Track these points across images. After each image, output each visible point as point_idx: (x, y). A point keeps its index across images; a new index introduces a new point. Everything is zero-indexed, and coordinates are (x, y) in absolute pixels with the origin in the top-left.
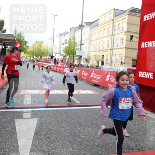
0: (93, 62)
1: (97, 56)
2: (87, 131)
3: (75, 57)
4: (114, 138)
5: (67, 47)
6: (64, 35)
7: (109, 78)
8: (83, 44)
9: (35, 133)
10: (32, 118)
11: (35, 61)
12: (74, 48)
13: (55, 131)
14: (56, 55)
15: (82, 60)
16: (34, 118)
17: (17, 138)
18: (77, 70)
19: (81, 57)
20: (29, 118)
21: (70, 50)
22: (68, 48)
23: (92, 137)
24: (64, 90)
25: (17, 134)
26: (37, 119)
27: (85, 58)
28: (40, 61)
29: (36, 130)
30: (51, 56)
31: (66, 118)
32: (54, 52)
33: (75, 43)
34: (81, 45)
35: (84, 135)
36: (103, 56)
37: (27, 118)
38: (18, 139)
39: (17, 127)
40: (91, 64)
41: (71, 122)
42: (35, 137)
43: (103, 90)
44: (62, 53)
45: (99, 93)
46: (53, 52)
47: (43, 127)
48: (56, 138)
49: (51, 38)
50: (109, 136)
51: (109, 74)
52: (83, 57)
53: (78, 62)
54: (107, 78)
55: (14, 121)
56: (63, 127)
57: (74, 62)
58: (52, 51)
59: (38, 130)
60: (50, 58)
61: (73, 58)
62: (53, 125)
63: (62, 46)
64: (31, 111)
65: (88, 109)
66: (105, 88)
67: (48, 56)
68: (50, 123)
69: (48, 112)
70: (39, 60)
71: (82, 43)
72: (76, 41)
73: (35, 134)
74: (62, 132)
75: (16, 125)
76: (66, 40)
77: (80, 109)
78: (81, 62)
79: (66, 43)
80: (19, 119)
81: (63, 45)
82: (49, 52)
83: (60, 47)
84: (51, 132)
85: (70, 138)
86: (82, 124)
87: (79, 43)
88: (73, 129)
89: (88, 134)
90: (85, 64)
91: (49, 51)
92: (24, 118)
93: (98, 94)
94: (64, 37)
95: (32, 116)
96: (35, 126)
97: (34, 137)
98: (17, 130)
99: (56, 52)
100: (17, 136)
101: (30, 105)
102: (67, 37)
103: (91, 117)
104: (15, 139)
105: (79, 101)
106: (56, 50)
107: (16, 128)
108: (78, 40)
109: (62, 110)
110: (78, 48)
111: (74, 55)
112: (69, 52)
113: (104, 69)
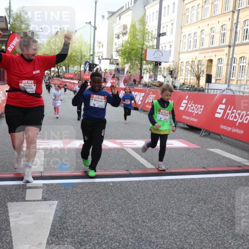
0: (185, 78)
1: (196, 63)
2: (169, 230)
3: (144, 67)
4: (230, 244)
5: (127, 42)
6: (120, 16)
7: (222, 111)
8: (164, 34)
9: (50, 232)
10: (44, 199)
11: (53, 77)
12: (143, 44)
13: (96, 229)
14: (100, 62)
15: (160, 71)
16: (50, 200)
17: (12, 242)
18: (148, 94)
19: (157, 64)
20: (38, 201)
21: (133, 50)
22: (128, 45)
23: (181, 241)
24: (118, 139)
25: (13, 235)
26: (56, 202)
27: (169, 69)
28: (65, 78)
29: (53, 226)
30: (90, 64)
31: (121, 199)
32: (96, 55)
33: (144, 33)
34: (159, 35)
35: (162, 237)
36: (211, 61)
37: (34, 201)
38: (14, 244)
39: (12, 220)
40: (182, 81)
41: (132, 208)
42: (52, 240)
43: (208, 140)
44: (114, 58)
45: (198, 145)
46: (93, 55)
47: (70, 220)
48: (98, 243)
49: (90, 23)
50: (219, 241)
51: (224, 101)
52: (163, 64)
53: (150, 77)
54: (218, 111)
55: (7, 207)
56: (113, 221)
57: (141, 78)
58: (92, 53)
59: (57, 225)
60: (88, 69)
61: (141, 69)
62: (92, 216)
63: (116, 40)
64: (43, 184)
65: (172, 180)
66: (212, 135)
67: (82, 66)
68: (84, 212)
69: (81, 188)
70: (64, 73)
71: (161, 33)
72: (147, 27)
73: (52, 234)
74: (111, 230)
75: (10, 214)
76: (125, 27)
77: (153, 181)
78: (158, 76)
79: (124, 34)
80: (17, 201)
81: (118, 37)
82: (84, 56)
83: (110, 43)
84: (87, 231)
85: (130, 244)
86: (158, 214)
87: (155, 33)
88: (137, 223)
89: (171, 235)
90: (168, 82)
91: (85, 53)
92: (28, 201)
93: (197, 148)
94: (120, 19)
95: (46, 196)
96: (52, 218)
97: (48, 241)
98: (11, 225)
99: (101, 54)
100: (11, 237)
101: (41, 173)
102: (127, 19)
103: (178, 199)
104: (8, 243)
105: (152, 164)
106: (102, 51)
107: (9, 222)
108: (152, 26)
109: (113, 182)
110: (151, 44)
111: (142, 60)
112: (130, 53)
113: (212, 92)
